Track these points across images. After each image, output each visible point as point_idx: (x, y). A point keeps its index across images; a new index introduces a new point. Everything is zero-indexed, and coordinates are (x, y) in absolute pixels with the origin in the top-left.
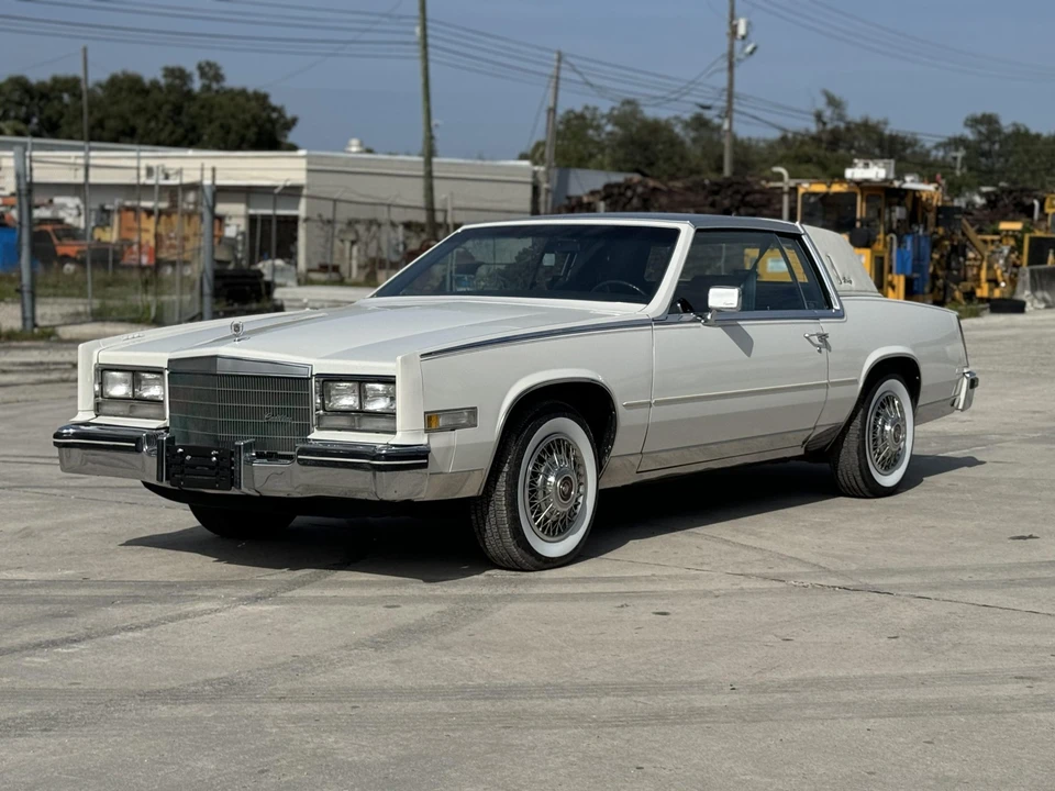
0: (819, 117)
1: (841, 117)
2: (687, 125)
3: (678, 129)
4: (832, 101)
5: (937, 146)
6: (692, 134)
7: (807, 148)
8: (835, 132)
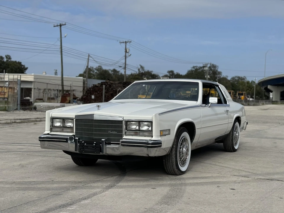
0: (139, 70)
2: (112, 71)
3: (110, 72)
4: (142, 67)
6: (113, 73)
8: (142, 73)
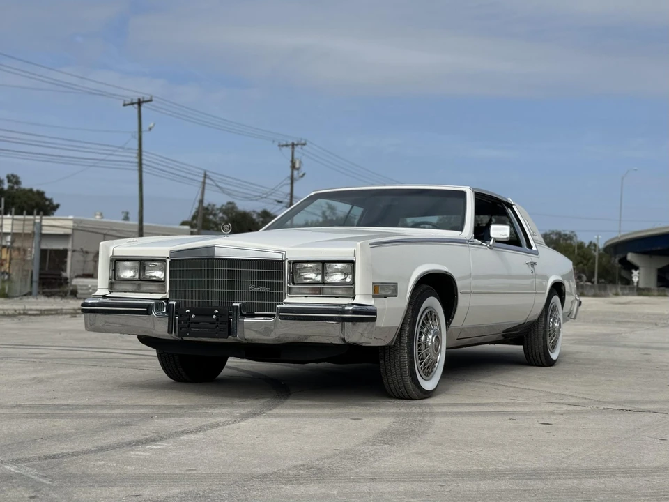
1: (334, 214)
2: (259, 215)
3: (255, 216)
6: (261, 219)
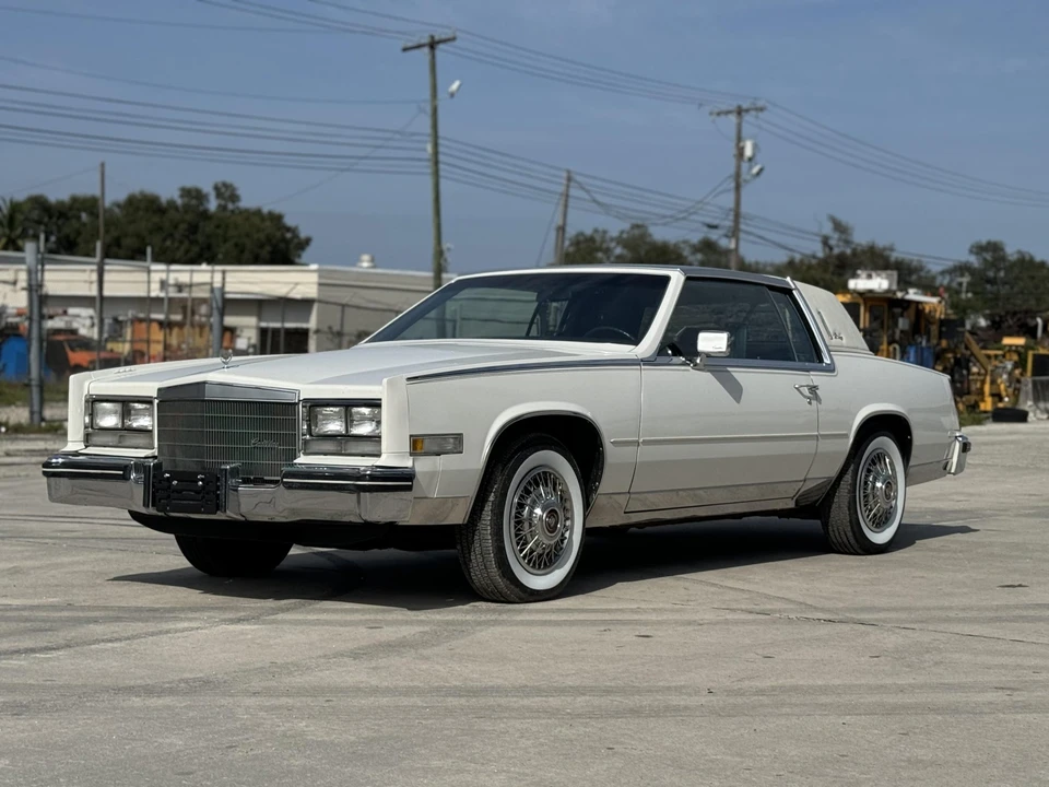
0: (825, 241)
1: (847, 242)
2: (694, 247)
4: (839, 227)
5: (943, 273)
7: (813, 272)
8: (841, 257)
